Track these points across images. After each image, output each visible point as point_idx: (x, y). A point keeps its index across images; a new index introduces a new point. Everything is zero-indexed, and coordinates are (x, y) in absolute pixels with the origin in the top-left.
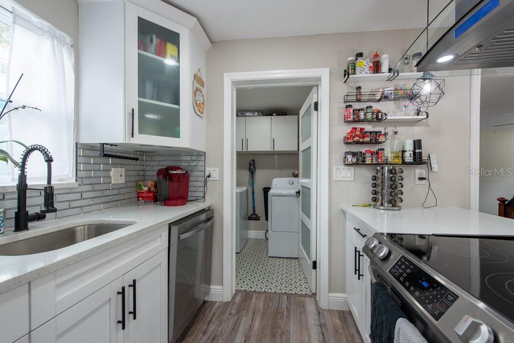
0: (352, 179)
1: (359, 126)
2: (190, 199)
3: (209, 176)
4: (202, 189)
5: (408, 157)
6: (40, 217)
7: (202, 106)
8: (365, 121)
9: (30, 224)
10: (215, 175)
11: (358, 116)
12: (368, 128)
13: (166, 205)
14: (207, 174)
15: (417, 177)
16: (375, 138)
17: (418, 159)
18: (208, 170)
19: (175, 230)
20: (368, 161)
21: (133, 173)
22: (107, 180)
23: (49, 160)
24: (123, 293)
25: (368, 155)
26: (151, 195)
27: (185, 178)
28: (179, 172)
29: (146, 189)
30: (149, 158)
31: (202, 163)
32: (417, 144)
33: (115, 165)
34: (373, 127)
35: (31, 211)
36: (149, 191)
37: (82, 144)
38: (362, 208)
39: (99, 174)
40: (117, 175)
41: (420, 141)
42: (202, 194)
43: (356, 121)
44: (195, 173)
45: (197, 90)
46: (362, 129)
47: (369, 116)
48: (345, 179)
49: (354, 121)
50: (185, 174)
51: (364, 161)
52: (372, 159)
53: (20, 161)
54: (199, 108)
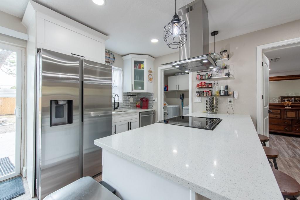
0: (201, 102)
1: (203, 81)
2: (148, 107)
3: (154, 101)
4: (152, 105)
5: (222, 93)
6: (117, 108)
7: (152, 79)
8: (205, 79)
9: (116, 109)
10: (156, 100)
11: (202, 77)
12: (207, 82)
13: (142, 109)
14: (154, 100)
15: (229, 101)
16: (209, 86)
17: (227, 94)
18: (154, 99)
19: (141, 114)
20: (205, 95)
21: (135, 100)
22: (129, 101)
23: (118, 97)
24: (128, 123)
25: (205, 92)
26: (139, 106)
27: (147, 101)
28: (145, 99)
29: (138, 104)
30: (139, 95)
31: (152, 96)
32: (227, 87)
33: (130, 97)
34: (209, 81)
35: (116, 107)
36: (139, 105)
37: (124, 93)
38: (203, 113)
39: (127, 100)
40: (131, 100)
41: (227, 86)
42: (152, 106)
43: (201, 80)
44: (151, 100)
45: (149, 75)
46: (204, 83)
47: (206, 77)
48: (198, 102)
49: (200, 80)
50: (147, 100)
51: (204, 95)
52: (207, 94)
53: (114, 97)
54: (150, 80)
